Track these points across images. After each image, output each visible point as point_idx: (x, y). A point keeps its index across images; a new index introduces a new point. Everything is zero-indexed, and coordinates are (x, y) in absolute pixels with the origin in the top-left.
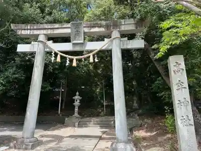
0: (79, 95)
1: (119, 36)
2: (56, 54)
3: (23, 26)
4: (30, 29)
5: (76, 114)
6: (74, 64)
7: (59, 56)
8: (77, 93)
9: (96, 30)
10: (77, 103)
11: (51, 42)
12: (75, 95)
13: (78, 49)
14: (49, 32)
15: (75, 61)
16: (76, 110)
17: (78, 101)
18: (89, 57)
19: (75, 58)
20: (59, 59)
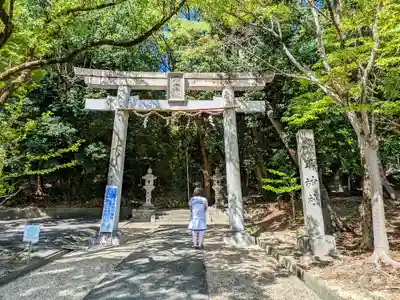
0: (153, 174)
1: (232, 94)
5: (148, 203)
8: (150, 171)
12: (146, 173)
17: (152, 183)
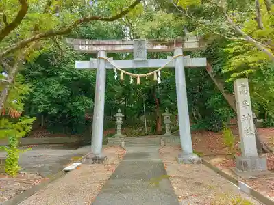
0: (121, 113)
1: (181, 54)
2: (119, 72)
3: (80, 41)
4: (89, 45)
5: (119, 134)
6: (139, 82)
7: (122, 74)
8: (119, 110)
9: (159, 47)
10: (119, 121)
11: (112, 58)
12: (117, 112)
13: (140, 66)
14: (110, 48)
15: (138, 79)
16: (119, 128)
17: (121, 119)
18: (153, 75)
19: (139, 76)
20: (122, 78)
